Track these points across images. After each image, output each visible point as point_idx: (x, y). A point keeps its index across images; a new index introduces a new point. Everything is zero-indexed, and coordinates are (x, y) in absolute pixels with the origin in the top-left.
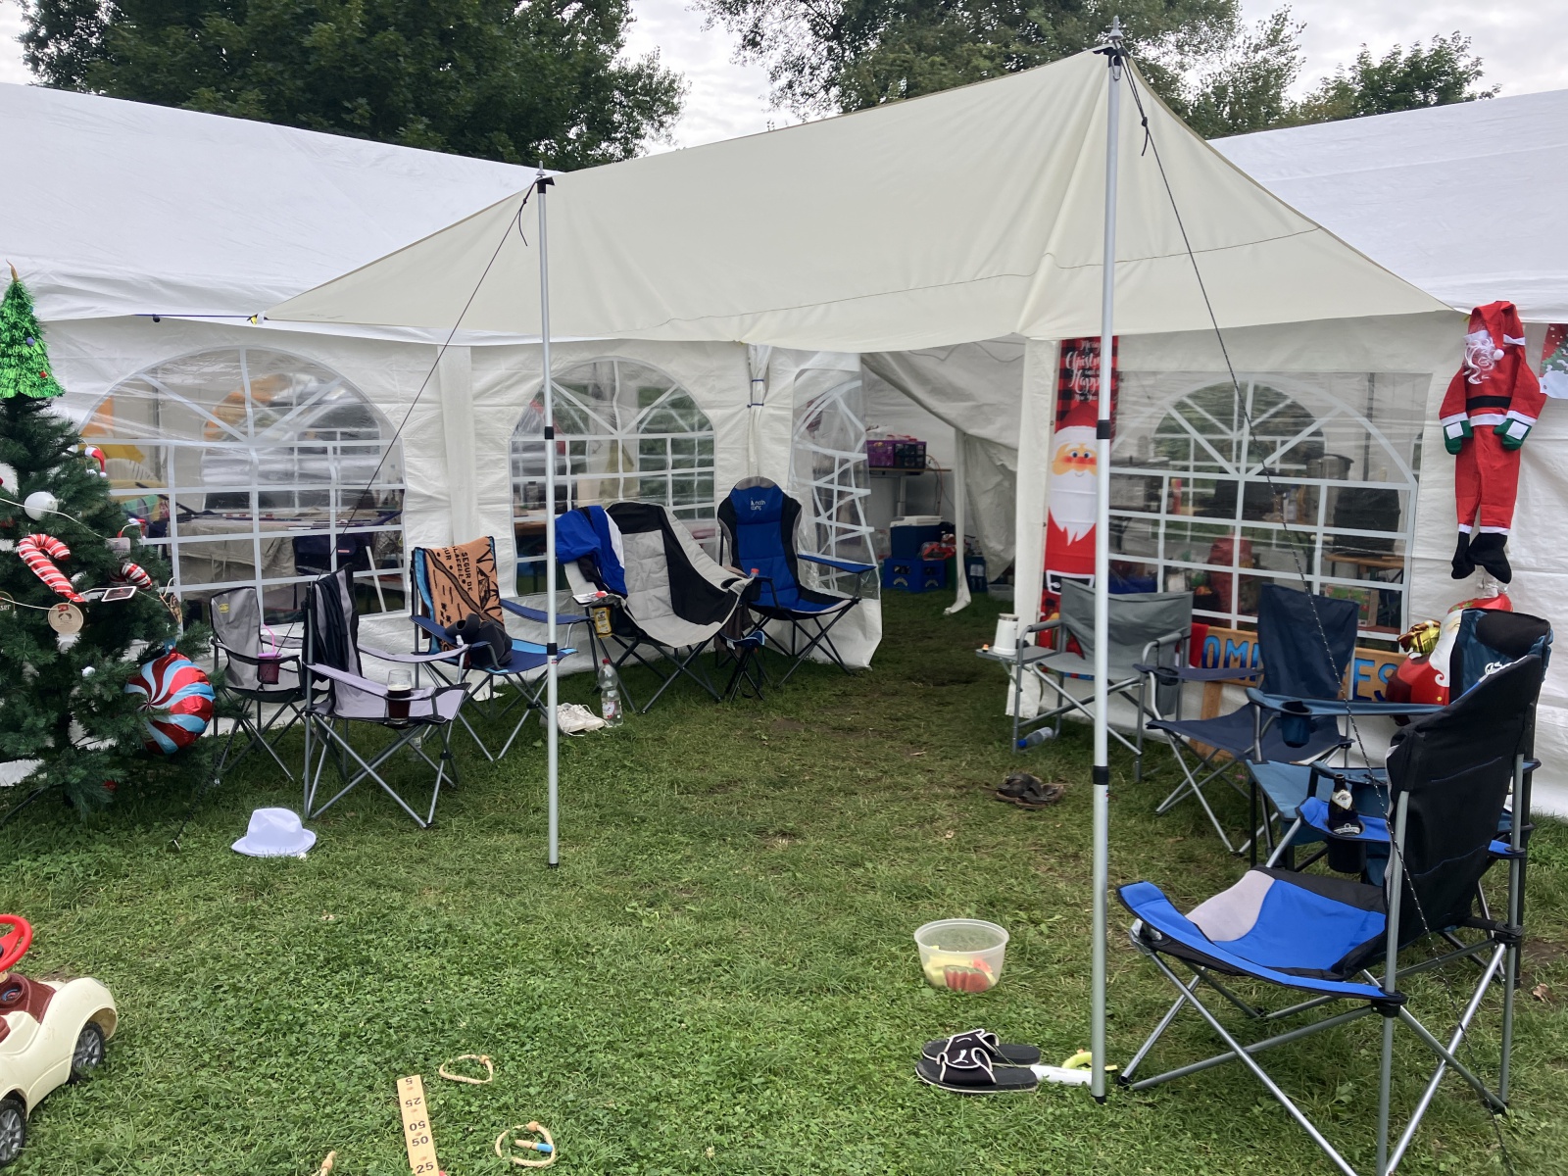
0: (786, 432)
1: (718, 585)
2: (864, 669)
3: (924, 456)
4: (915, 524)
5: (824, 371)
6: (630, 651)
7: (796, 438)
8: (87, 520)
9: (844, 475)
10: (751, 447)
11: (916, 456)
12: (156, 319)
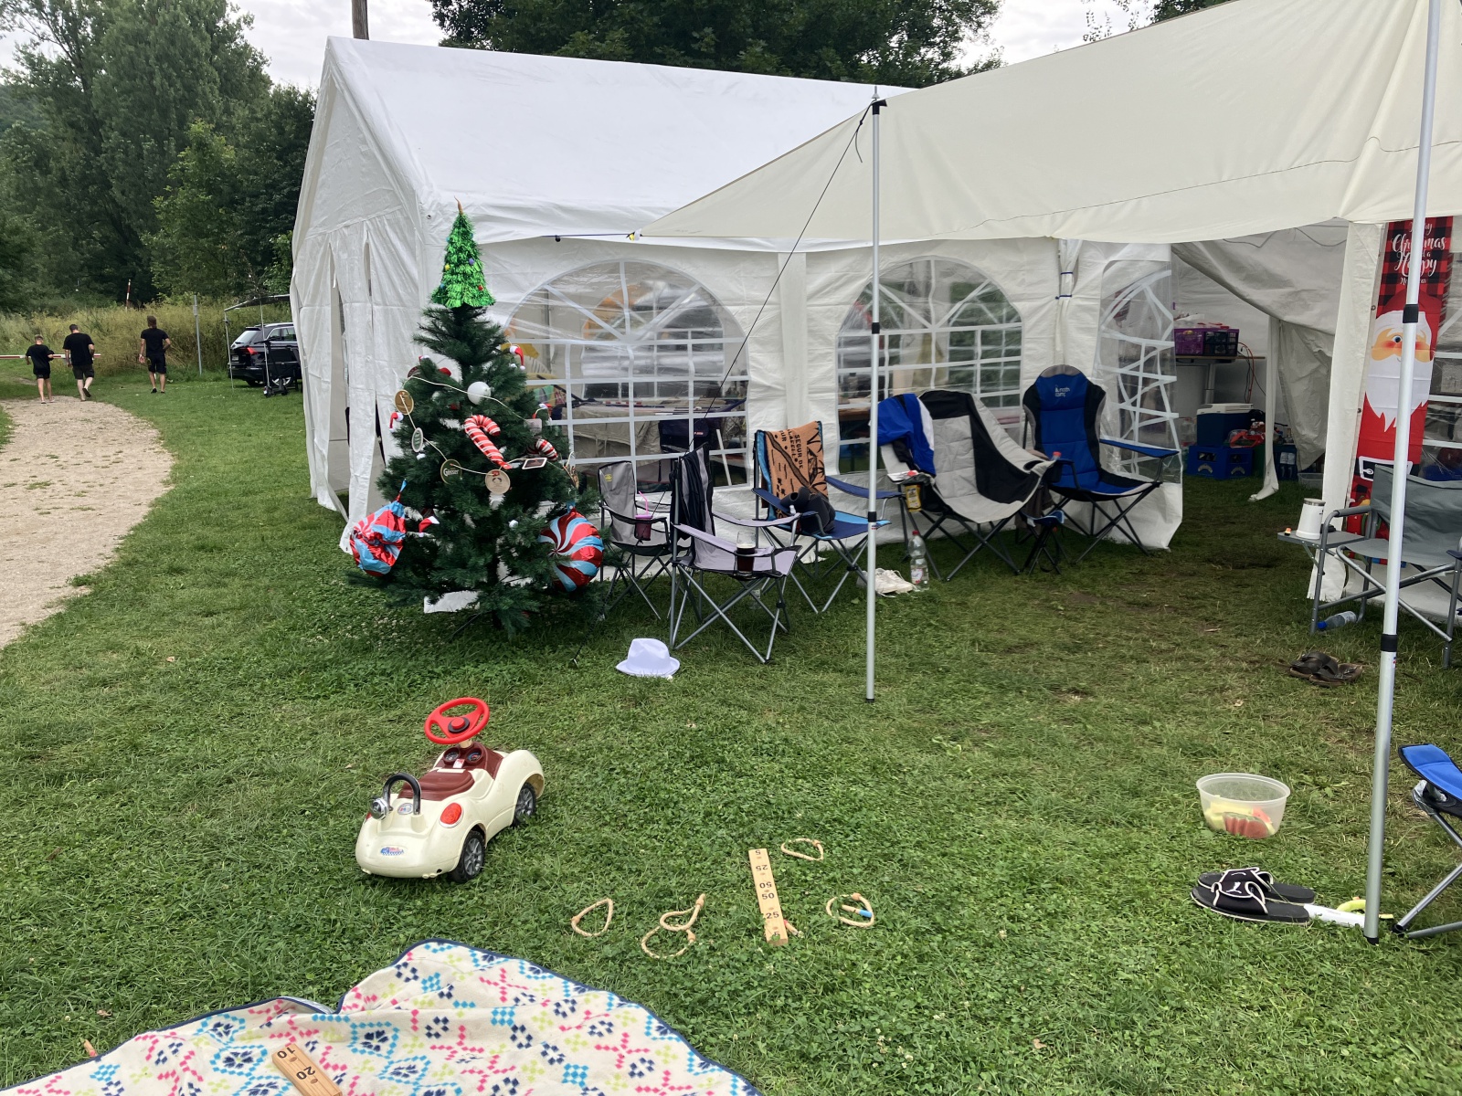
0: (1092, 320)
1: (1021, 466)
2: (1163, 550)
3: (1236, 343)
4: (1223, 411)
5: (1133, 262)
6: (937, 525)
7: (1103, 327)
8: (511, 403)
9: (1149, 364)
10: (1058, 336)
11: (1227, 344)
12: (558, 239)
